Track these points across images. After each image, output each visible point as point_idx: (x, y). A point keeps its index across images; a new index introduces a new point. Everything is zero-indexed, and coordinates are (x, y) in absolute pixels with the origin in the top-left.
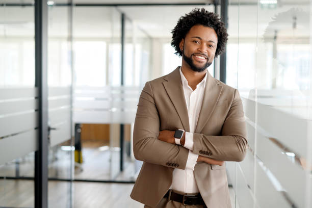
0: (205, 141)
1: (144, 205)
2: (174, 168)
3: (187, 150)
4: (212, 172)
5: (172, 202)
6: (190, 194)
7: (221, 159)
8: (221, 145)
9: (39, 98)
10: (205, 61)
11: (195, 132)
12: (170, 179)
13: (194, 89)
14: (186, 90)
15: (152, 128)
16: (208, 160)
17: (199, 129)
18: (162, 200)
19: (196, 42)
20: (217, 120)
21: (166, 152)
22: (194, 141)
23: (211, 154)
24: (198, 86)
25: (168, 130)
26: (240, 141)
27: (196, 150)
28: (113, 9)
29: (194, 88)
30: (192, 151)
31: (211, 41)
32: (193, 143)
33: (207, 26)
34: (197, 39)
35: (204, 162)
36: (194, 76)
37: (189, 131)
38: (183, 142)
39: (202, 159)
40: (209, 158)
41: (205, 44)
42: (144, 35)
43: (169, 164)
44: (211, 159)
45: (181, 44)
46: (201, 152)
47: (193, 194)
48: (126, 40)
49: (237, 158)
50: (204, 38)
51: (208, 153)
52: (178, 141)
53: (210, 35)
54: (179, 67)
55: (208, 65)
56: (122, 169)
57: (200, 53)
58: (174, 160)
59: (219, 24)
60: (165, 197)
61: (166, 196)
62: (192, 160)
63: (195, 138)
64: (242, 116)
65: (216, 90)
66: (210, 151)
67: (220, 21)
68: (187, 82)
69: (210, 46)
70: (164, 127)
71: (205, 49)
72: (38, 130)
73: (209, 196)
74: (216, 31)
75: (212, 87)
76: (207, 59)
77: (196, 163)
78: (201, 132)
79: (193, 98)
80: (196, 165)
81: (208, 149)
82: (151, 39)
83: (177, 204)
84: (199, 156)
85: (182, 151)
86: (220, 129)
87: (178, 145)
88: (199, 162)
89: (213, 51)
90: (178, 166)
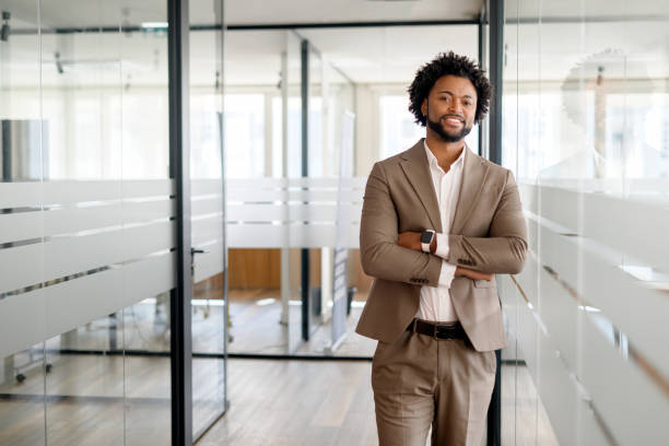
0: (465, 246)
1: (376, 342)
2: (421, 286)
3: (440, 259)
4: (476, 292)
5: (418, 336)
6: (444, 323)
7: (489, 271)
8: (489, 251)
9: (178, 197)
10: (461, 126)
11: (451, 232)
12: (416, 301)
13: (446, 172)
14: (435, 172)
15: (387, 229)
16: (470, 274)
17: (457, 227)
18: (403, 333)
19: (445, 99)
20: (483, 216)
21: (409, 262)
22: (450, 246)
23: (475, 264)
24: (452, 166)
25: (411, 231)
26: (516, 243)
27: (453, 259)
28: (289, 32)
29: (446, 169)
30: (447, 261)
31: (467, 97)
32: (448, 249)
33: (460, 75)
34: (447, 95)
35: (464, 276)
36: (445, 151)
37: (441, 232)
38: (434, 248)
39: (463, 272)
40: (472, 270)
41: (458, 101)
42: (341, 79)
43: (414, 280)
44: (475, 271)
45: (424, 107)
46: (460, 261)
47: (449, 323)
48: (311, 89)
49: (512, 270)
50: (457, 93)
51: (471, 262)
52: (426, 247)
53: (464, 88)
54: (423, 139)
55: (466, 131)
56: (306, 336)
57: (452, 114)
58: (422, 275)
59: (476, 72)
60: (408, 329)
61: (410, 328)
62: (447, 273)
63: (451, 242)
64: (520, 209)
65: (479, 172)
66: (473, 259)
67: (477, 68)
68: (436, 161)
69: (466, 103)
70: (405, 227)
71: (459, 108)
72: (175, 252)
73: (474, 325)
74: (473, 83)
75: (474, 168)
76: (464, 122)
77: (452, 278)
78: (459, 232)
79: (446, 185)
80: (453, 281)
81: (470, 256)
82: (354, 85)
83: (425, 338)
84: (458, 267)
85: (433, 261)
86: (487, 227)
87: (427, 253)
88: (458, 277)
89: (472, 111)
90: (428, 282)
